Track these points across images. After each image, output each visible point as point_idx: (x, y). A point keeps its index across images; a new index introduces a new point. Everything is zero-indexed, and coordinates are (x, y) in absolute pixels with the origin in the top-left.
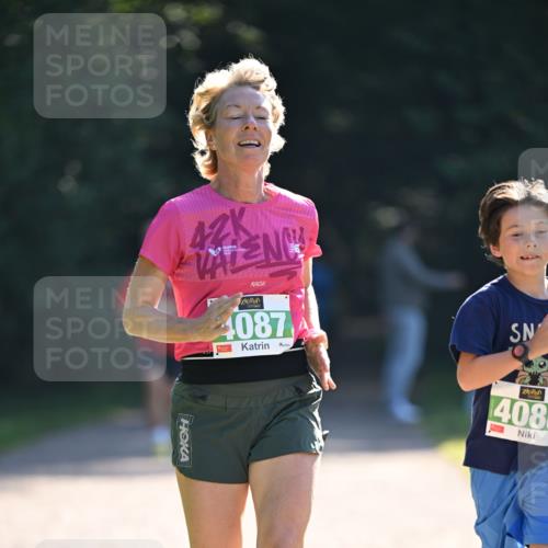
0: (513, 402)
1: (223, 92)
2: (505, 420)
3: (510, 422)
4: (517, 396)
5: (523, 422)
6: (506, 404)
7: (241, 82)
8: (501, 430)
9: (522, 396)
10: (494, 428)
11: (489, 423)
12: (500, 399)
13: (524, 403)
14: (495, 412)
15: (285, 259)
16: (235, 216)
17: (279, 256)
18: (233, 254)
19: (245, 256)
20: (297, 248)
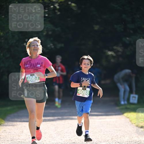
0: (81, 90)
1: (32, 42)
2: (80, 93)
3: (81, 93)
4: (82, 89)
5: (83, 93)
6: (80, 90)
7: (35, 40)
8: (79, 95)
9: (83, 89)
10: (78, 94)
11: (77, 93)
12: (79, 90)
13: (83, 90)
14: (78, 92)
15: (36, 67)
16: (30, 61)
17: (35, 67)
18: (28, 66)
19: (30, 67)
20: (39, 66)
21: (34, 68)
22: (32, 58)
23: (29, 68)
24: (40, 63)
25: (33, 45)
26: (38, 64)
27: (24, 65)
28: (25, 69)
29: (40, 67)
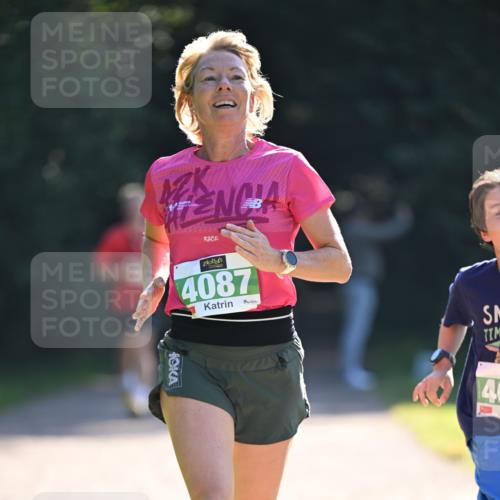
15: (234, 215)
16: (199, 174)
17: (228, 211)
18: (186, 209)
19: (197, 211)
20: (255, 203)
21: (222, 216)
22: (208, 160)
23: (190, 216)
24: (260, 187)
25: (208, 74)
26: (248, 190)
27: (164, 201)
28: (167, 227)
29: (260, 214)
